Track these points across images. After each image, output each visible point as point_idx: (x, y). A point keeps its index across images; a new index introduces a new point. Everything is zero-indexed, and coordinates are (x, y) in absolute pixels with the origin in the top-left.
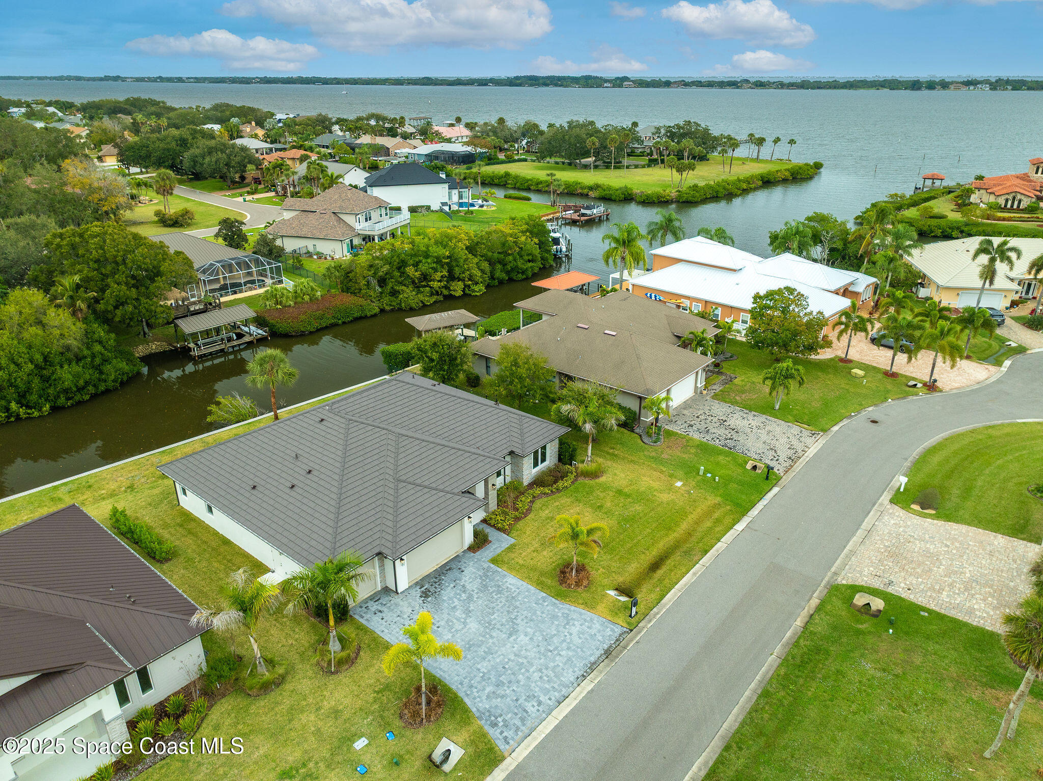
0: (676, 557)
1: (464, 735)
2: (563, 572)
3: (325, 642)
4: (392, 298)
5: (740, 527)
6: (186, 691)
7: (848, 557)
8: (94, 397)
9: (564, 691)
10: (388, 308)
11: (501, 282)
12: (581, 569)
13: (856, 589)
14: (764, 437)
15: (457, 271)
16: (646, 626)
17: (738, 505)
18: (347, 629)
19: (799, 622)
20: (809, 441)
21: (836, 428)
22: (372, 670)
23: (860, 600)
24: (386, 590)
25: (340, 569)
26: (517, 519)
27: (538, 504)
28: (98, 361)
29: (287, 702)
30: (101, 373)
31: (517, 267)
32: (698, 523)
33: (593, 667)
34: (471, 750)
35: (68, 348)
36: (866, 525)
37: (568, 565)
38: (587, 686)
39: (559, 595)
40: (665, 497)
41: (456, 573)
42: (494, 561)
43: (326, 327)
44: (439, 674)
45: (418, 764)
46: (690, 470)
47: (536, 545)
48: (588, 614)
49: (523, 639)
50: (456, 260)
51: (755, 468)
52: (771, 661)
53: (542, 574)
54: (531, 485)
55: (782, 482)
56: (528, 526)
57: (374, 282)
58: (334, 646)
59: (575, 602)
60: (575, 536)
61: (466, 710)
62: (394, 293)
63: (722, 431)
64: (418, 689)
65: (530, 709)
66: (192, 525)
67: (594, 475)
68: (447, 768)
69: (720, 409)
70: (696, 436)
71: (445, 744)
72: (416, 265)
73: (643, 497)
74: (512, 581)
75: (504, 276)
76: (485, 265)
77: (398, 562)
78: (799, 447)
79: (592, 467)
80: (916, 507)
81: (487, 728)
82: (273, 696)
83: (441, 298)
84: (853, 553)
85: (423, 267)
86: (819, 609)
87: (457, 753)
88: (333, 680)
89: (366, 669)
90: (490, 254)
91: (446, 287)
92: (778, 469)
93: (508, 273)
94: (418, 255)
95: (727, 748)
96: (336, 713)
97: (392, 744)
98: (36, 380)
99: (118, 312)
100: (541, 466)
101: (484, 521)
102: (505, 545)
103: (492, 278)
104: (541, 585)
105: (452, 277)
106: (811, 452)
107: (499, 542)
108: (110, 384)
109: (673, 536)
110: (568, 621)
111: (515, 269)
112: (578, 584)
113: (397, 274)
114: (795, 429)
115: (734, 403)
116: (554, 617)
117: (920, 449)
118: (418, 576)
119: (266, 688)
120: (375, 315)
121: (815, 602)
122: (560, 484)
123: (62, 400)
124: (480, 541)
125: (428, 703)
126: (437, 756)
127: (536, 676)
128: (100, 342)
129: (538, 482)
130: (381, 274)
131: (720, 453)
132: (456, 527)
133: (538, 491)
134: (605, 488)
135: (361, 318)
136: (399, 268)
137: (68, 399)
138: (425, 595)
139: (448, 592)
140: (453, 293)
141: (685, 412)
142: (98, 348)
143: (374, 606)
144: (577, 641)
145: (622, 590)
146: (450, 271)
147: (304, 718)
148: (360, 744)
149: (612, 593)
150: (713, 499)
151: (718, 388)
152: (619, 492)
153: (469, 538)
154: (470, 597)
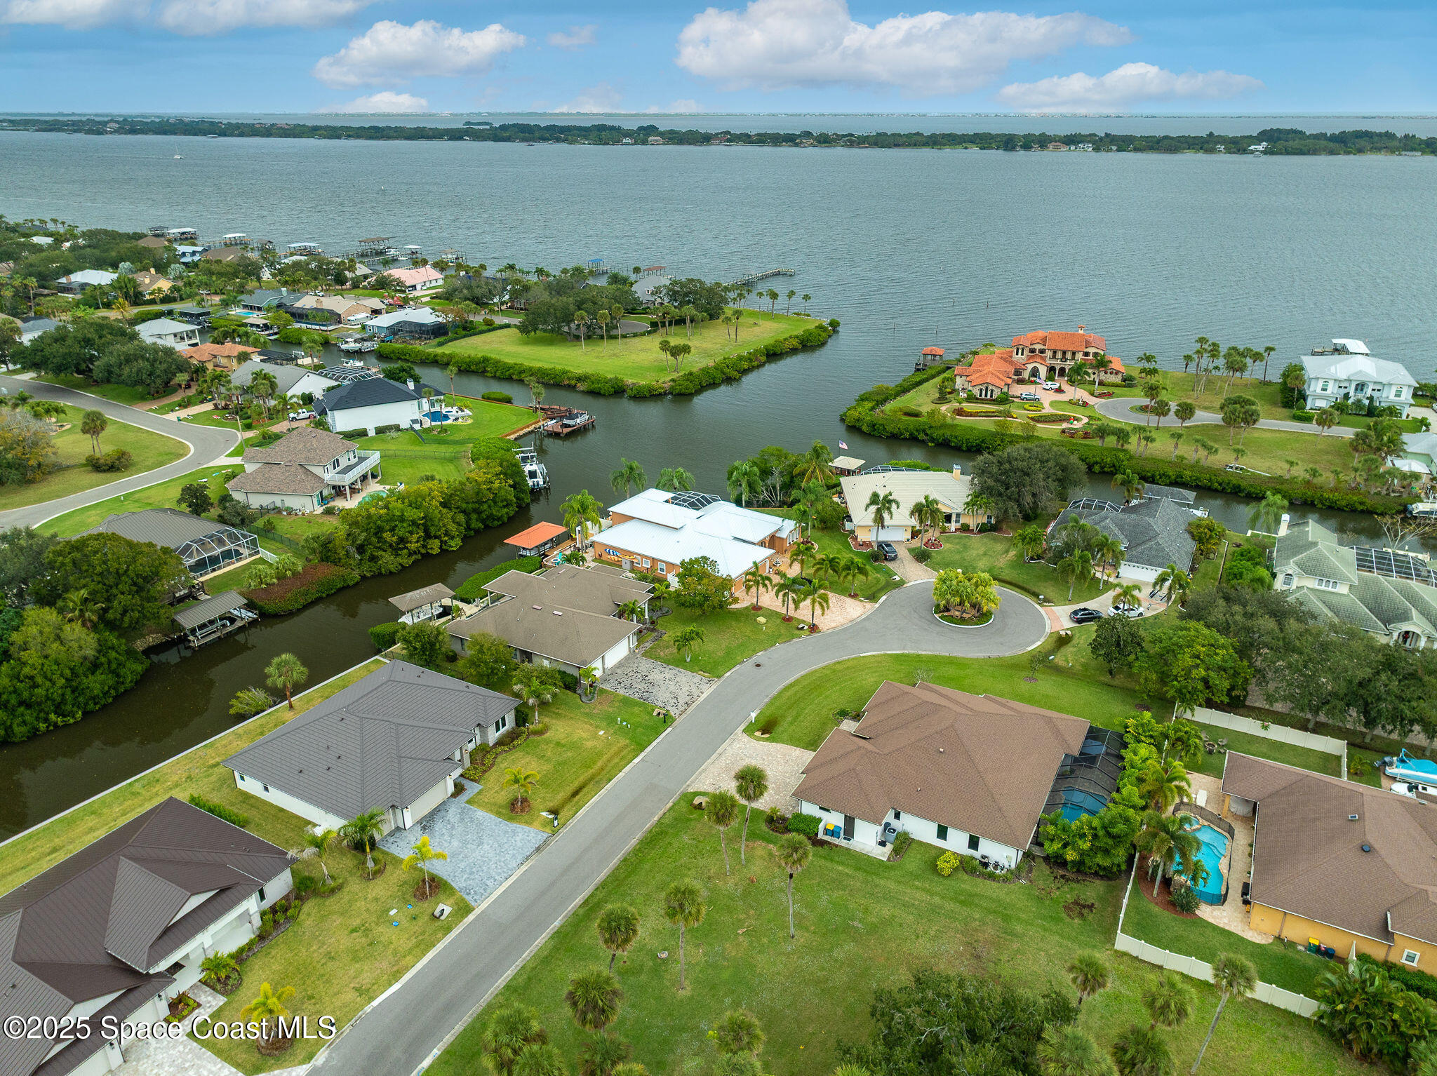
0: (590, 786)
1: (452, 901)
2: (513, 804)
3: (364, 863)
4: (372, 564)
5: (636, 761)
6: (286, 898)
7: (700, 774)
8: (115, 698)
9: (510, 873)
10: (368, 575)
11: (477, 531)
12: (524, 800)
13: (696, 794)
14: (672, 688)
15: (433, 531)
16: (563, 831)
17: (639, 744)
18: (376, 853)
19: (656, 819)
20: (704, 687)
21: (728, 674)
22: (395, 875)
23: (697, 801)
24: (398, 829)
25: (371, 818)
26: (485, 772)
27: (499, 759)
28: (114, 666)
29: (347, 898)
30: (118, 676)
31: (492, 514)
32: (609, 761)
33: (528, 858)
34: (456, 907)
35: (85, 658)
36: (720, 750)
37: (516, 800)
38: (524, 868)
39: (510, 819)
40: (589, 744)
41: (443, 813)
42: (469, 802)
43: (312, 602)
44: (435, 872)
45: (426, 918)
46: (611, 720)
47: (497, 788)
48: (527, 828)
49: (486, 847)
50: (431, 519)
51: (659, 714)
52: (633, 842)
53: (500, 807)
54: (495, 745)
55: (675, 724)
56: (492, 775)
57: (353, 550)
58: (370, 864)
59: (520, 822)
60: (517, 781)
61: (452, 888)
62: (373, 559)
63: (642, 686)
64: (424, 881)
65: (488, 883)
66: (252, 801)
67: (540, 733)
68: (442, 918)
69: (645, 665)
70: (621, 692)
71: (441, 906)
72: (392, 530)
73: (574, 746)
74: (480, 814)
75: (481, 526)
76: (461, 518)
77: (405, 810)
78: (695, 692)
79: (540, 726)
80: (758, 734)
81: (465, 896)
82: (338, 895)
83: (419, 557)
84: (704, 770)
85: (401, 532)
86: (670, 809)
87: (448, 910)
88: (371, 884)
89: (392, 875)
90: (464, 505)
91: (424, 546)
92: (673, 712)
93: (483, 521)
94: (395, 521)
95: (597, 889)
96: (377, 899)
97: (411, 910)
98: (68, 691)
99: (126, 619)
100: (502, 730)
101: (461, 775)
102: (476, 791)
103: (468, 528)
104: (499, 814)
105: (428, 536)
106: (703, 697)
107: (472, 789)
108: (128, 685)
109: (591, 771)
110: (514, 833)
111: (491, 517)
112: (522, 810)
113: (374, 540)
114: (697, 678)
115: (657, 658)
116: (506, 832)
117: (781, 687)
118: (418, 818)
119: (333, 891)
120: (357, 583)
121: (670, 804)
122: (515, 743)
123: (91, 706)
124: (459, 789)
125: (430, 887)
126: (437, 913)
127: (494, 866)
128: (113, 648)
129: (500, 743)
130: (359, 542)
131: (636, 704)
132: (441, 784)
133: (499, 749)
134: (548, 742)
135: (343, 588)
136: (376, 534)
137: (95, 704)
138: (424, 828)
139: (438, 826)
140: (430, 551)
141: (619, 671)
142: (113, 654)
143: (392, 839)
144: (519, 844)
145: (552, 811)
146: (426, 531)
147: (358, 904)
148: (393, 912)
149: (544, 814)
150: (623, 741)
151: (648, 645)
152: (558, 744)
153: (451, 789)
154: (453, 827)
